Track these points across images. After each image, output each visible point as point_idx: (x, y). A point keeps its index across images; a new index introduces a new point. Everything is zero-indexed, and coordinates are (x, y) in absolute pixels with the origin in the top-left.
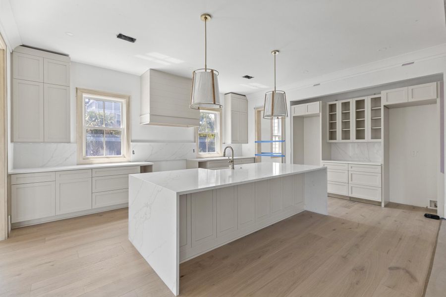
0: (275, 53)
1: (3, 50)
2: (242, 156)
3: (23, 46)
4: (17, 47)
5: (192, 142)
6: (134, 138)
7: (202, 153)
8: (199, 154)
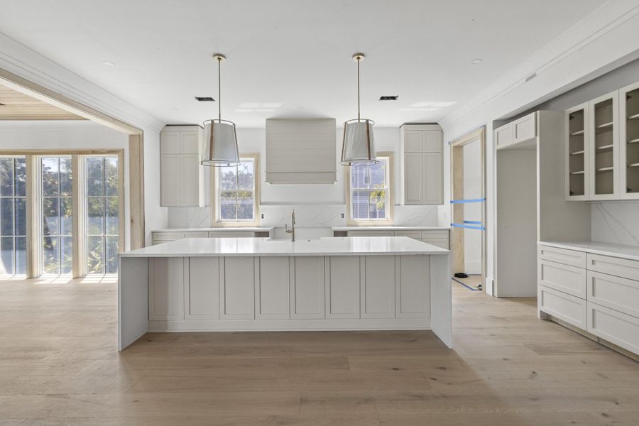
0: (359, 58)
1: (139, 135)
2: (438, 226)
3: (167, 125)
4: (163, 129)
5: (341, 204)
6: (263, 200)
7: (358, 220)
8: (354, 221)
